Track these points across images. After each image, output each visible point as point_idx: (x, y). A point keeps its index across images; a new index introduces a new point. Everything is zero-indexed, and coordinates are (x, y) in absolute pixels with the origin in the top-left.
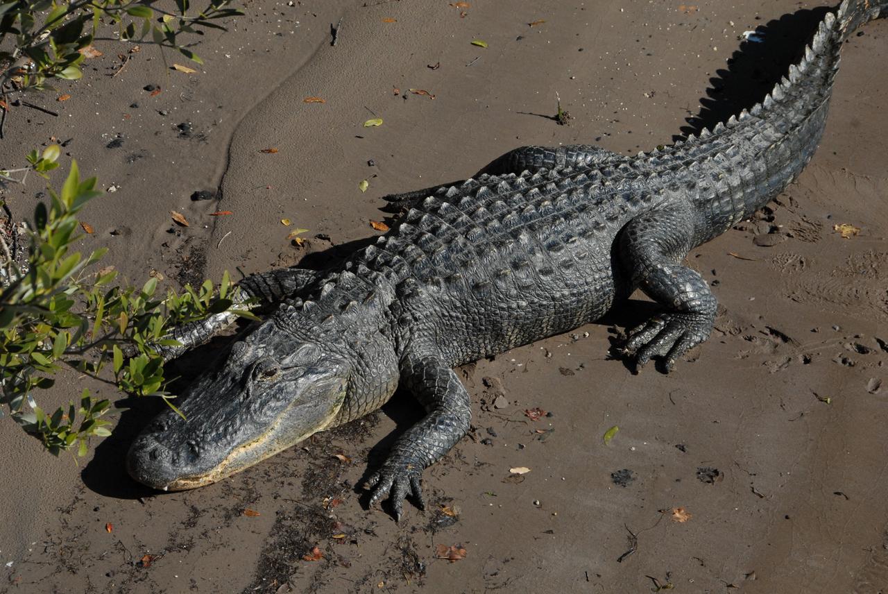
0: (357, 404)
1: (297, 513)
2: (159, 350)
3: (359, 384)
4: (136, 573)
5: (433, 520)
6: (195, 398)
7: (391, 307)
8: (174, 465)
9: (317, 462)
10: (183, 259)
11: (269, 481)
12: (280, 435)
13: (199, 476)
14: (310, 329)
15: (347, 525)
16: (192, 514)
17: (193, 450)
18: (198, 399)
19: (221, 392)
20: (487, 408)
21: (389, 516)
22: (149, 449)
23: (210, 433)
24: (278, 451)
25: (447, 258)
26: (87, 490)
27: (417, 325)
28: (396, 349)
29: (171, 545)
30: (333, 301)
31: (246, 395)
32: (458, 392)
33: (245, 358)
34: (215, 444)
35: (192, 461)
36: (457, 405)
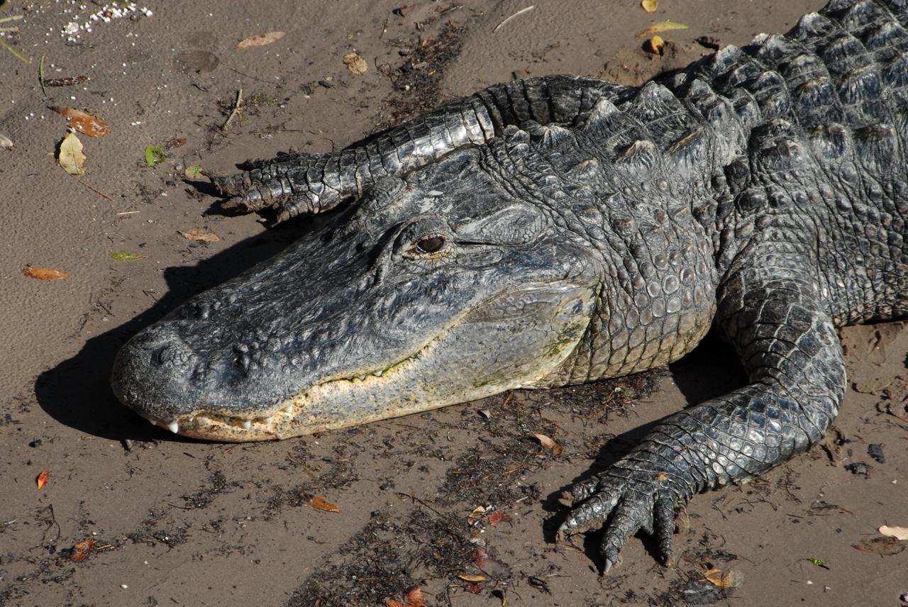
0: (608, 346)
1: (412, 522)
2: (288, 191)
3: (619, 306)
4: (53, 567)
5: (677, 587)
6: (282, 270)
7: (728, 170)
8: (194, 384)
9: (496, 441)
10: (420, 43)
11: (385, 455)
12: (430, 373)
13: (241, 415)
14: (539, 178)
15: (500, 562)
16: (209, 486)
17: (239, 364)
18: (285, 273)
19: (330, 266)
20: (888, 406)
21: (591, 563)
22: (155, 345)
23: (282, 337)
24: (424, 406)
25: (871, 90)
26: (37, 409)
27: (774, 214)
28: (718, 256)
29: (144, 531)
30: (607, 136)
31: (372, 281)
32: (817, 357)
33: (391, 210)
34: (285, 360)
35: (231, 383)
36: (806, 381)
